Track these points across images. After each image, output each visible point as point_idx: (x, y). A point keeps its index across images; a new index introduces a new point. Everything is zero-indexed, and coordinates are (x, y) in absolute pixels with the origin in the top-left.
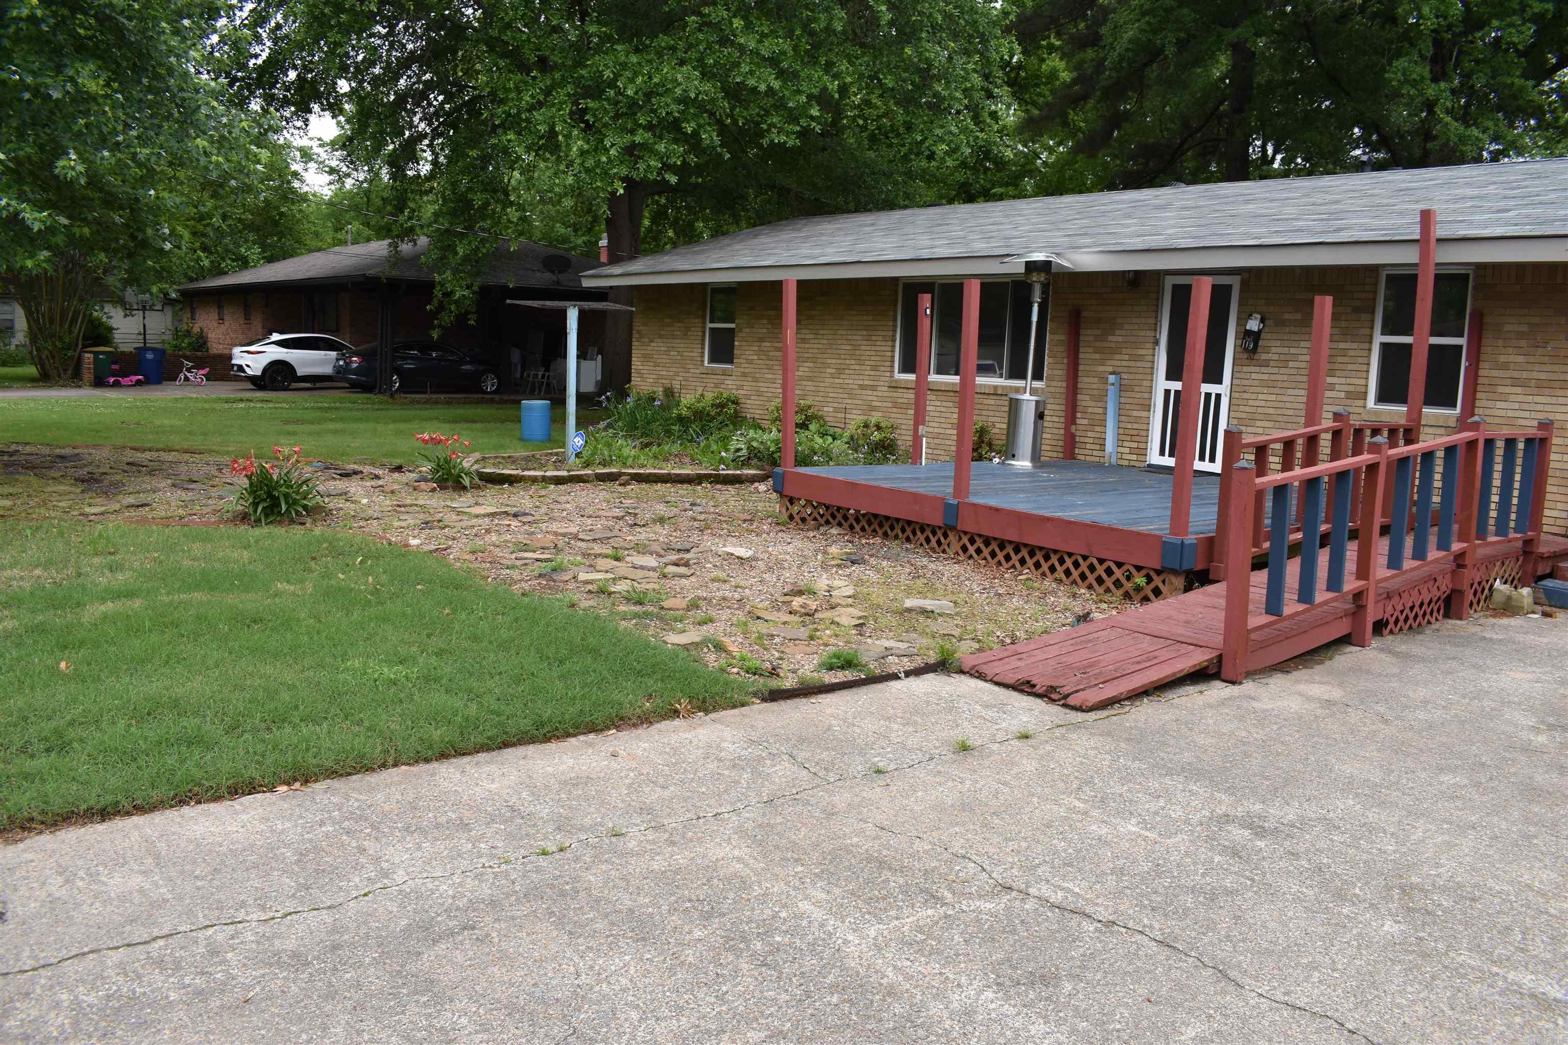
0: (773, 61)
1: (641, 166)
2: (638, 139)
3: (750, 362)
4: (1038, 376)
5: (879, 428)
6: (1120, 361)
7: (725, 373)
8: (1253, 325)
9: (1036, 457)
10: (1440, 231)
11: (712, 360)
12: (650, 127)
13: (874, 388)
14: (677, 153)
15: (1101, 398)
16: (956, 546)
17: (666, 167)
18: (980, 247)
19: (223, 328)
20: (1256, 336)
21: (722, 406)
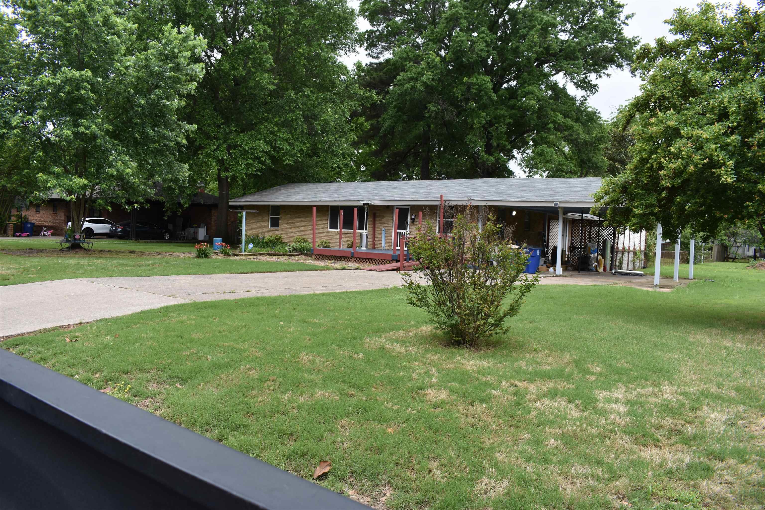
0: (287, 141)
1: (250, 170)
2: (249, 162)
3: (284, 227)
4: (366, 229)
5: (326, 243)
6: (385, 225)
7: (276, 230)
8: (413, 217)
9: (366, 247)
10: (445, 198)
11: (271, 226)
12: (251, 158)
13: (322, 233)
14: (260, 166)
15: (381, 234)
16: (353, 260)
17: (257, 170)
18: (351, 198)
19: (38, 215)
20: (414, 219)
21: (278, 239)
